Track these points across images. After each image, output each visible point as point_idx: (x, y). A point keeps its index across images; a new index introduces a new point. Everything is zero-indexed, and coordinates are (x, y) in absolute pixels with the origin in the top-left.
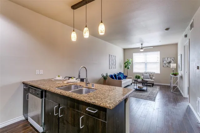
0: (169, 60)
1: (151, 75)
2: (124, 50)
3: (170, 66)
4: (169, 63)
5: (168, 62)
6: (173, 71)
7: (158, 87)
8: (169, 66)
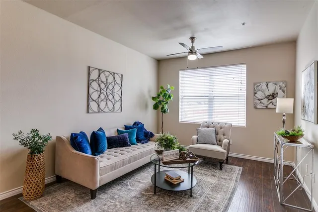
0: (272, 89)
1: (220, 131)
2: (160, 62)
3: (273, 107)
4: (271, 97)
5: (267, 93)
6: (284, 122)
7: (238, 170)
8: (270, 106)
